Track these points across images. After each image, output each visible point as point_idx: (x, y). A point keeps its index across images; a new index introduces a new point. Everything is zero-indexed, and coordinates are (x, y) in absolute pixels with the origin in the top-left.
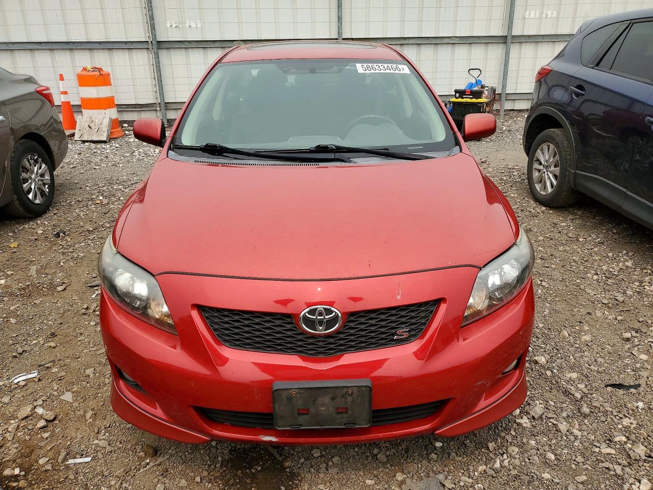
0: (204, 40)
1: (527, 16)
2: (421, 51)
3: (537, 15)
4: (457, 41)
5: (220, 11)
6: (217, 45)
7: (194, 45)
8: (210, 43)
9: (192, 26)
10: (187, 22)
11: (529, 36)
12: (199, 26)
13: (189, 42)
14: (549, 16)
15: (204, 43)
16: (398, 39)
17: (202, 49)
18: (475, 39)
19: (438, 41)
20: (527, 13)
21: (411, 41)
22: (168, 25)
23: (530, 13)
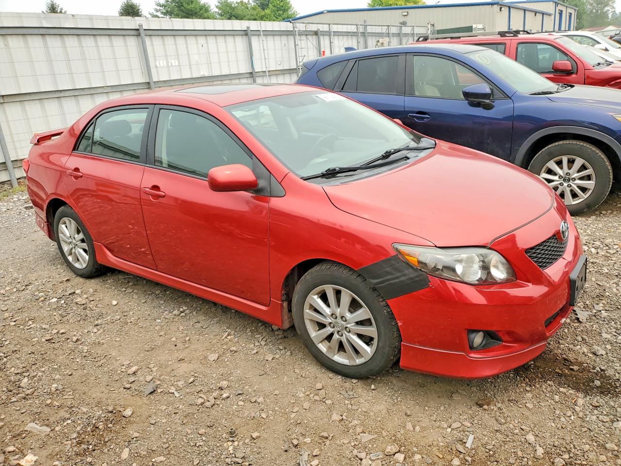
1: (158, 65)
2: (81, 102)
3: (165, 64)
4: (108, 90)
11: (164, 81)
14: (173, 64)
16: (54, 93)
18: (124, 87)
19: (93, 92)
20: (157, 62)
21: (67, 94)
23: (159, 63)
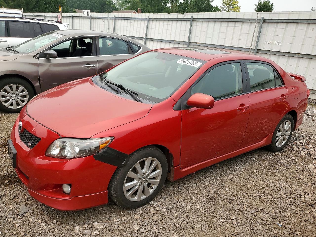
0: (281, 51)
5: (295, 37)
6: (286, 54)
7: (274, 53)
8: (283, 53)
9: (277, 44)
10: (275, 42)
12: (280, 44)
13: (272, 51)
15: (280, 53)
17: (277, 56)
22: (265, 43)
